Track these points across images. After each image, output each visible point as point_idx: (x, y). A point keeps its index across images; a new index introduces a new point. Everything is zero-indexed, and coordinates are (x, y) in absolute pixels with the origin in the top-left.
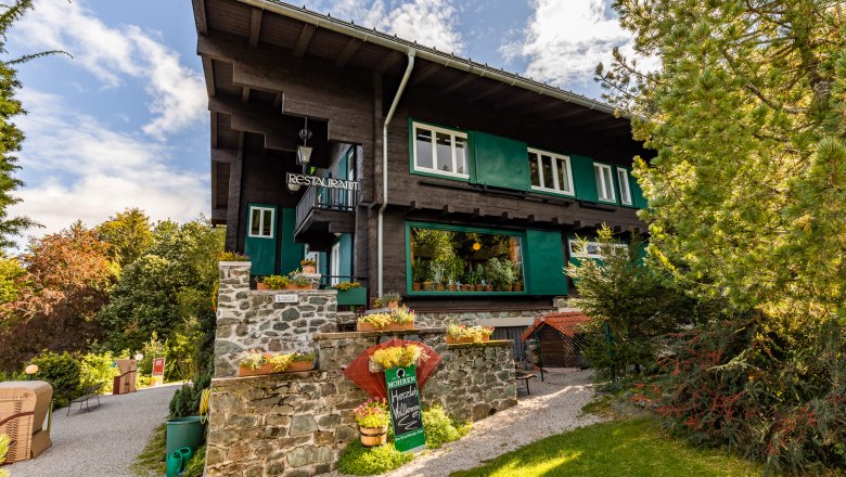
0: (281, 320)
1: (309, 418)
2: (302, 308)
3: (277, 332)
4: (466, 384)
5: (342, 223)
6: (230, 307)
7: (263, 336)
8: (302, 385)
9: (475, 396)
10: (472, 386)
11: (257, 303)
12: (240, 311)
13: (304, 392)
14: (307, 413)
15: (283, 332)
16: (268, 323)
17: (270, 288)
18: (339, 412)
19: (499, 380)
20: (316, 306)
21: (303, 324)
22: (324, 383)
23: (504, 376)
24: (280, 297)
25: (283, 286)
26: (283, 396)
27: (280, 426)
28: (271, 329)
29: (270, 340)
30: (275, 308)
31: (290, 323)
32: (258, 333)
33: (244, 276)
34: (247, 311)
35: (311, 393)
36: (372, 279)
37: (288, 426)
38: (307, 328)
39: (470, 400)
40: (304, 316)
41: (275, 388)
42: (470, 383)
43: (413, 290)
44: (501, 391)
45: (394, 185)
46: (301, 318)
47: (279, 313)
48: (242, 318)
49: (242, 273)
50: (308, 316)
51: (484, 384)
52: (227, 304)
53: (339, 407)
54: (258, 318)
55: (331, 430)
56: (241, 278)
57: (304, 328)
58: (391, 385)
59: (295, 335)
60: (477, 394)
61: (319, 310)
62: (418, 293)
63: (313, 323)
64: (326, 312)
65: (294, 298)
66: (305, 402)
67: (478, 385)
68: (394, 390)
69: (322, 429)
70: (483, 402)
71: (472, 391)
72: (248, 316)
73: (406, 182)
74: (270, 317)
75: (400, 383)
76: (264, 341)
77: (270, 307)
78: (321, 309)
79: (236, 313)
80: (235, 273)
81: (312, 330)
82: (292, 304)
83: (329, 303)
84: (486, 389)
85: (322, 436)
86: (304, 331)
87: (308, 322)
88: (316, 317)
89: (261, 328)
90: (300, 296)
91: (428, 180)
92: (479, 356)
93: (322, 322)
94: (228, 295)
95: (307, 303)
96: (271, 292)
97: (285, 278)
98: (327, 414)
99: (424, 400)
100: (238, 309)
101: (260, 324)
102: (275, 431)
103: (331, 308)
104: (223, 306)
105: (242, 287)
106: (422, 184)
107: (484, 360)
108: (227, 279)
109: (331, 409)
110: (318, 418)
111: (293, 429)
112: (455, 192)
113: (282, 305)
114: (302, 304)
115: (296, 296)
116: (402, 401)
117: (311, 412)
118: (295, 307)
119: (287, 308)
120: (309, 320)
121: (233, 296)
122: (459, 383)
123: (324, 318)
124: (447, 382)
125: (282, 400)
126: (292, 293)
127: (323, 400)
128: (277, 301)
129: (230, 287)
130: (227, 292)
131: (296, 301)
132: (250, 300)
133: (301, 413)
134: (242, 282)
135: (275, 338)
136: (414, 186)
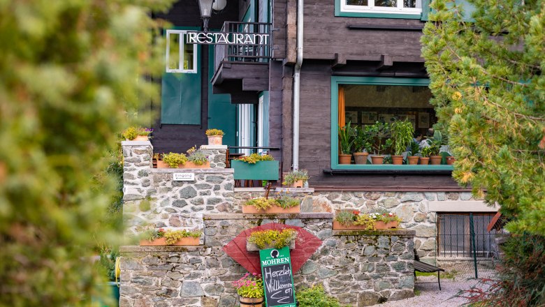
0: (179, 198)
1: (196, 285)
2: (199, 186)
3: (176, 209)
4: (352, 270)
5: (257, 78)
6: (133, 184)
7: (164, 212)
8: (190, 257)
9: (362, 283)
10: (360, 273)
11: (157, 181)
12: (142, 188)
13: (192, 263)
14: (195, 280)
15: (182, 209)
16: (168, 199)
17: (169, 166)
18: (222, 283)
19: (393, 271)
20: (213, 185)
21: (201, 202)
22: (209, 257)
23: (399, 267)
24: (177, 176)
25: (180, 164)
26: (175, 265)
27: (172, 288)
28: (170, 206)
29: (170, 216)
30: (174, 186)
31: (188, 201)
32: (159, 209)
33: (144, 155)
34: (148, 188)
35: (198, 265)
36: (287, 149)
37: (179, 289)
38: (204, 206)
39: (356, 287)
40: (202, 194)
41: (168, 257)
42: (357, 270)
43: (340, 162)
44: (394, 282)
45: (313, 33)
46: (198, 197)
47: (177, 191)
48: (144, 194)
49: (142, 152)
50: (205, 194)
51: (374, 273)
52: (131, 181)
53: (222, 279)
54: (158, 195)
55: (215, 297)
56: (142, 157)
57: (202, 206)
58: (264, 263)
59: (192, 213)
60: (365, 282)
61: (215, 189)
62: (347, 166)
63: (209, 202)
64: (222, 190)
65: (192, 177)
66: (192, 271)
67: (367, 273)
68: (268, 268)
69: (207, 295)
70: (372, 290)
71: (360, 278)
72: (149, 193)
73: (329, 28)
74: (169, 194)
75: (273, 262)
76: (165, 217)
77: (169, 185)
78: (217, 188)
79: (139, 190)
80: (136, 152)
81: (209, 208)
82: (189, 182)
83: (225, 182)
84: (376, 278)
85: (208, 300)
86: (202, 209)
87: (205, 201)
88: (213, 195)
89: (162, 205)
90: (196, 174)
91: (360, 23)
92: (371, 244)
93: (219, 200)
94: (131, 173)
95: (204, 182)
96: (170, 170)
97: (183, 155)
98: (212, 284)
99: (305, 281)
100: (140, 186)
101: (161, 200)
102: (169, 292)
103: (228, 187)
104: (128, 183)
105: (143, 165)
106: (351, 28)
107: (377, 248)
108: (129, 158)
109: (216, 279)
110: (204, 286)
111: (183, 292)
112: (398, 34)
113: (180, 183)
114: (199, 182)
115: (193, 174)
116: (276, 278)
117: (198, 280)
118: (192, 185)
119: (185, 185)
120: (205, 198)
121: (135, 173)
122: (345, 269)
123: (220, 197)
124: (331, 267)
125: (174, 268)
126: (190, 171)
127: (209, 272)
128: (175, 179)
129: (133, 165)
130: (131, 170)
131: (193, 179)
132: (150, 178)
133: (189, 280)
134: (143, 162)
135: (175, 214)
136: (341, 32)
